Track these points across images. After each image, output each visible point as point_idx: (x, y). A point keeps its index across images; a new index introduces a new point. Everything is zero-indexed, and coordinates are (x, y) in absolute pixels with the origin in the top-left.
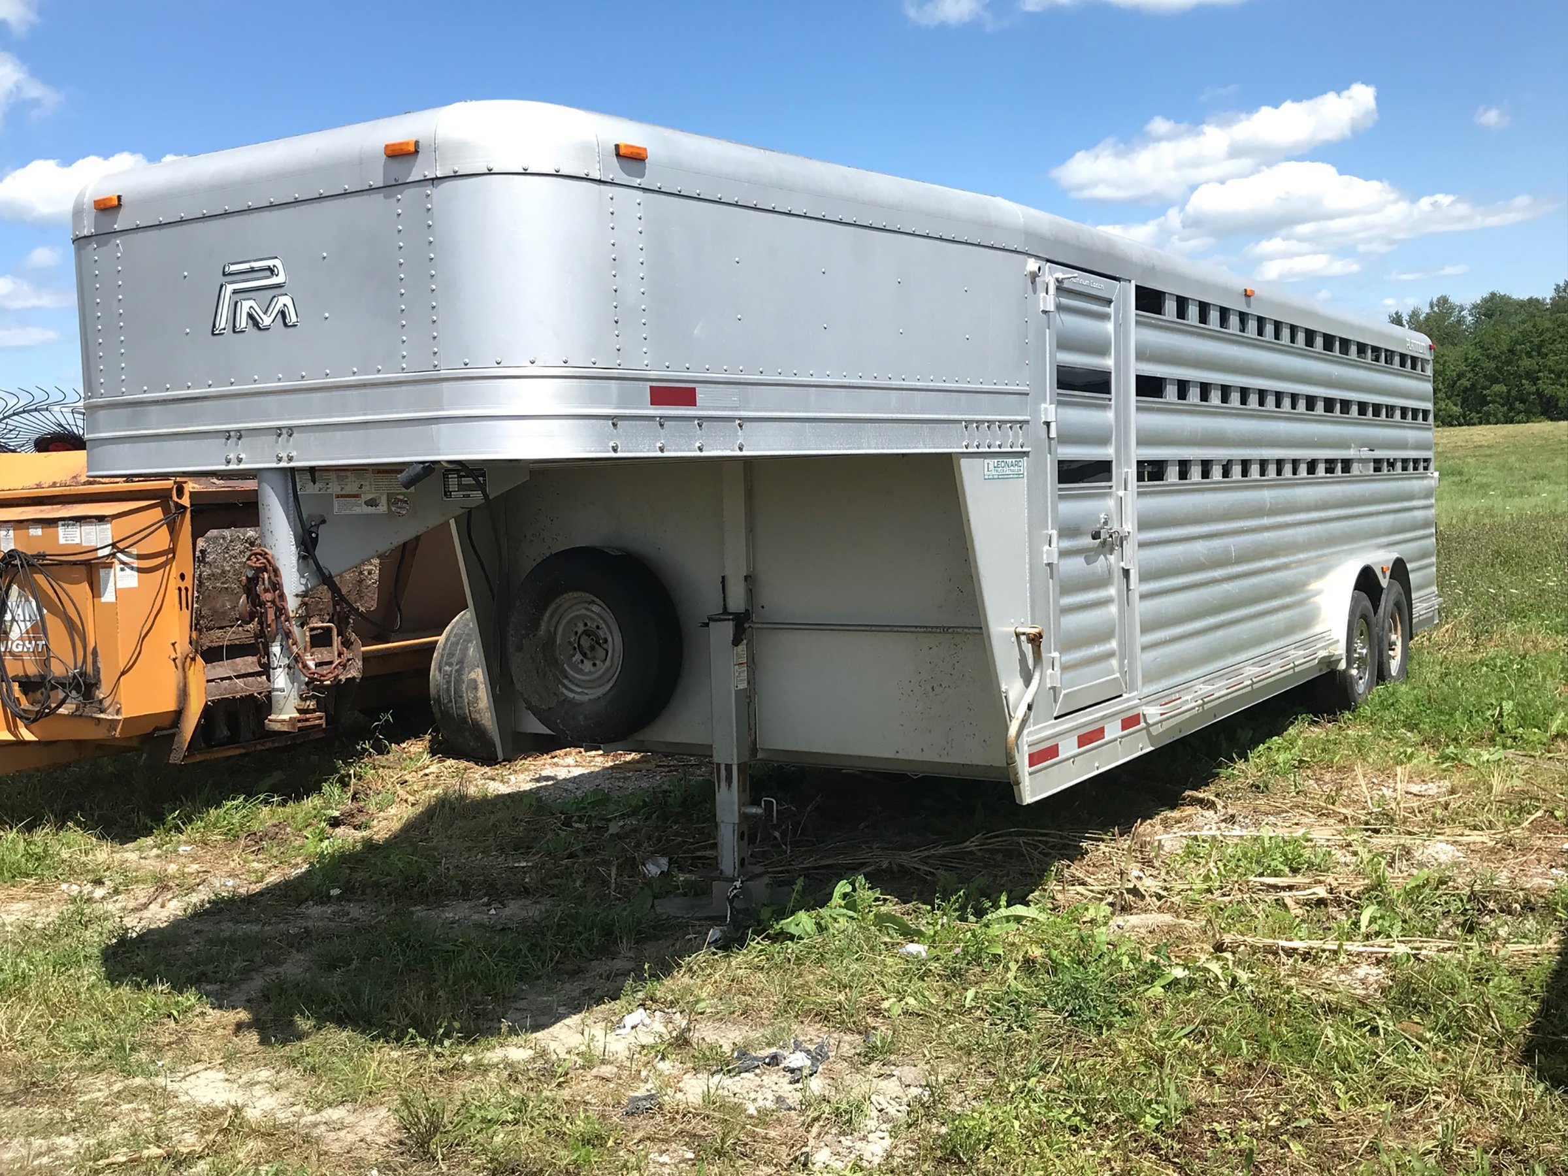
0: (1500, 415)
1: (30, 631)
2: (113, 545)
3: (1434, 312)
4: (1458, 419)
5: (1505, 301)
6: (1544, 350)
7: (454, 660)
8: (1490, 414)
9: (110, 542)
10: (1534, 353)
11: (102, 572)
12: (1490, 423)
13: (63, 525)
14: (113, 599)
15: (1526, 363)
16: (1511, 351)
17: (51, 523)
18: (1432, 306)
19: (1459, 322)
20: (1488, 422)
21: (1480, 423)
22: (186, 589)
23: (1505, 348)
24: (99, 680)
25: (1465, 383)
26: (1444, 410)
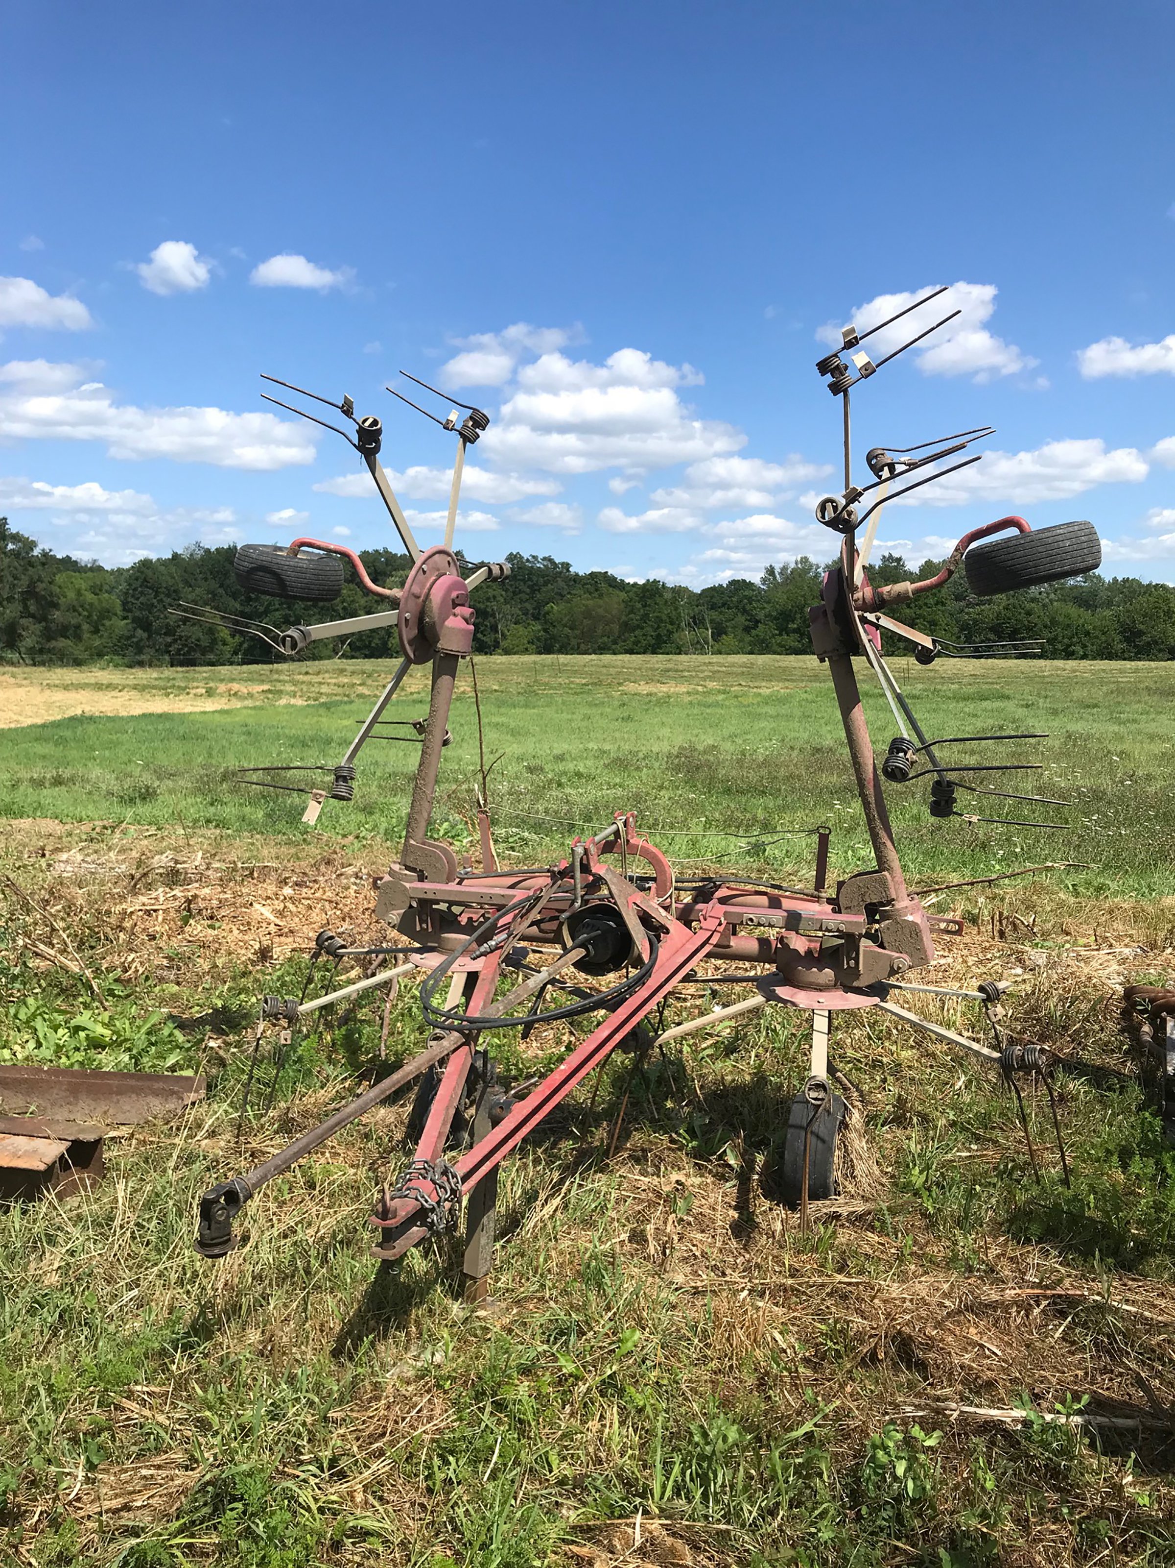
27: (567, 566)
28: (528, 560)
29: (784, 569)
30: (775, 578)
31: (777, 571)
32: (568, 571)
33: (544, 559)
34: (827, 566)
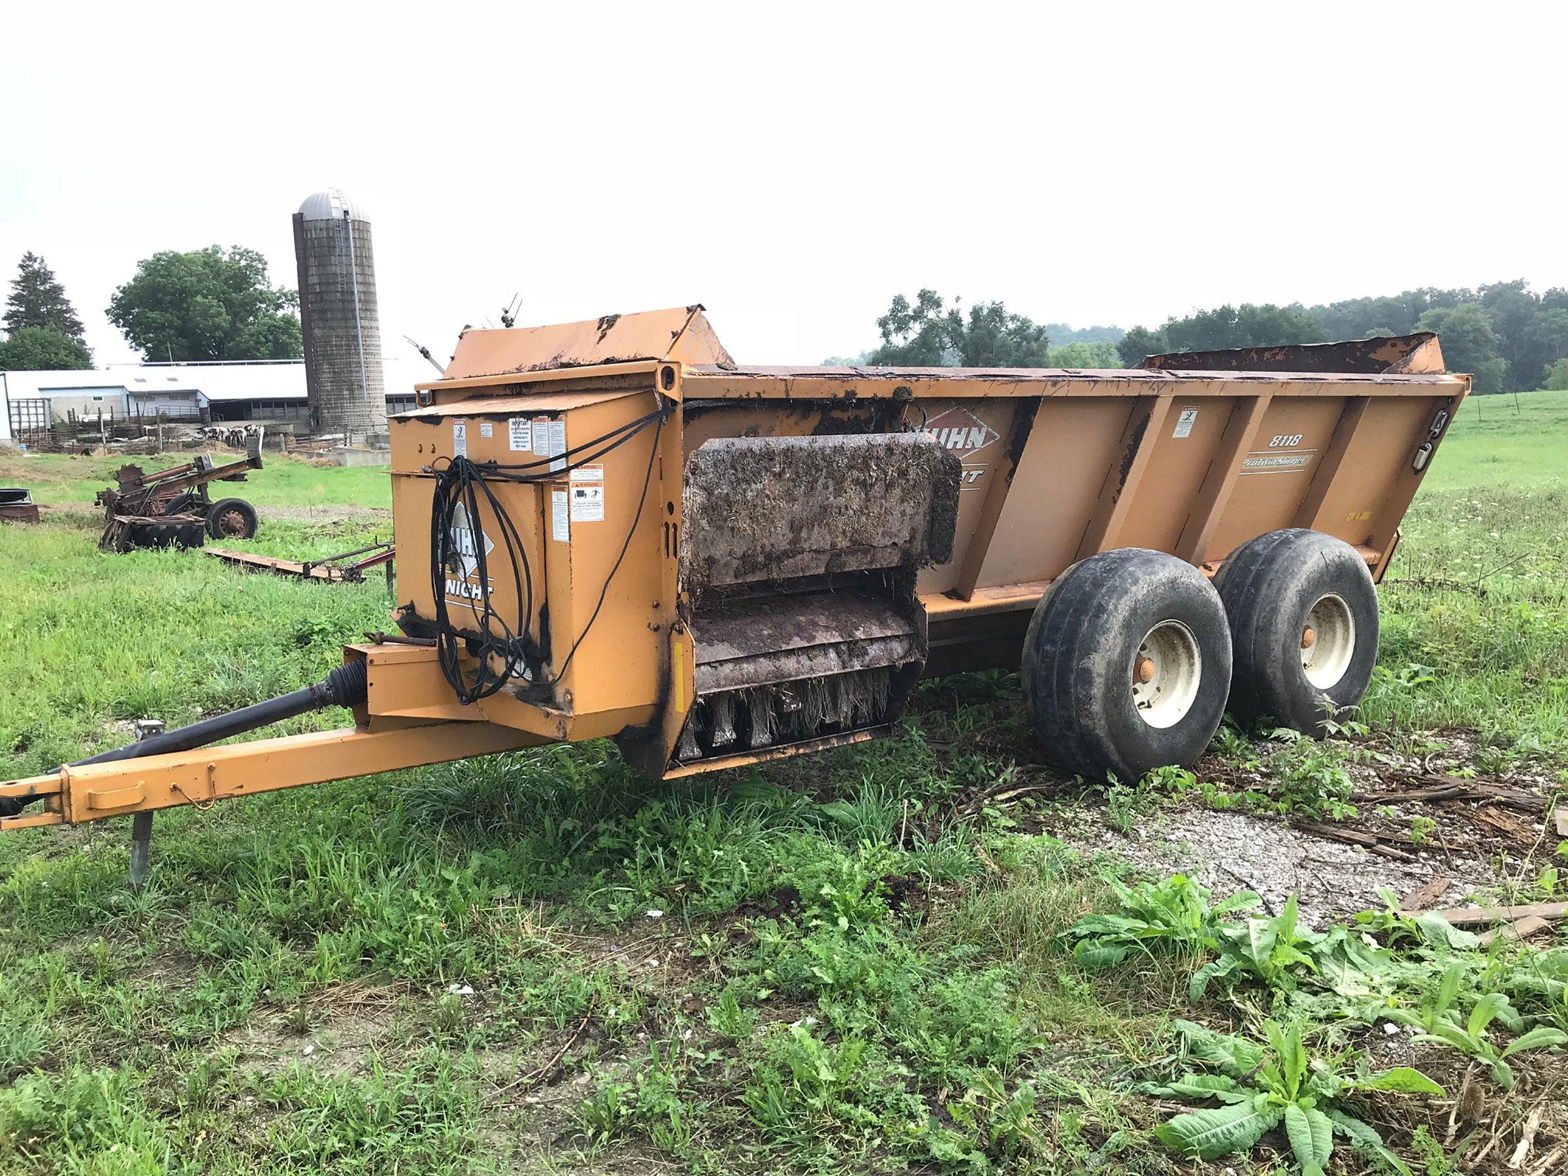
2: (566, 457)
7: (1059, 637)
9: (564, 450)
11: (554, 495)
13: (514, 424)
14: (566, 538)
17: (500, 418)
22: (675, 527)
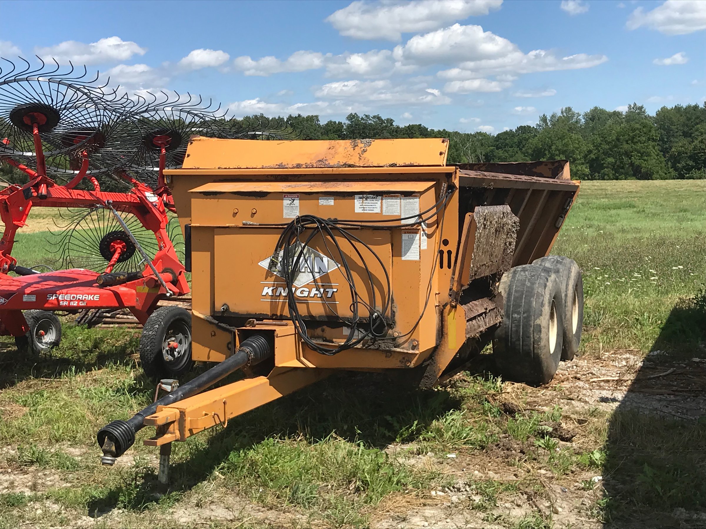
0: (611, 175)
1: (319, 281)
2: (420, 216)
3: (564, 116)
4: (587, 176)
5: (603, 112)
6: (635, 140)
7: (522, 310)
8: (605, 175)
9: (417, 213)
10: (629, 142)
11: (405, 237)
12: (605, 180)
13: (360, 198)
14: (417, 258)
15: (626, 146)
16: (618, 139)
17: (351, 195)
18: (562, 112)
19: (577, 122)
20: (603, 179)
21: (599, 179)
22: (449, 252)
23: (614, 138)
24: (394, 323)
25: (592, 156)
26: (581, 171)
27: (391, 121)
28: (362, 119)
29: (553, 116)
30: (547, 124)
31: (549, 118)
32: (392, 125)
33: (374, 117)
34: (586, 115)
